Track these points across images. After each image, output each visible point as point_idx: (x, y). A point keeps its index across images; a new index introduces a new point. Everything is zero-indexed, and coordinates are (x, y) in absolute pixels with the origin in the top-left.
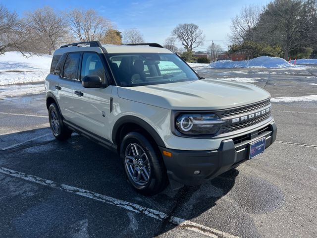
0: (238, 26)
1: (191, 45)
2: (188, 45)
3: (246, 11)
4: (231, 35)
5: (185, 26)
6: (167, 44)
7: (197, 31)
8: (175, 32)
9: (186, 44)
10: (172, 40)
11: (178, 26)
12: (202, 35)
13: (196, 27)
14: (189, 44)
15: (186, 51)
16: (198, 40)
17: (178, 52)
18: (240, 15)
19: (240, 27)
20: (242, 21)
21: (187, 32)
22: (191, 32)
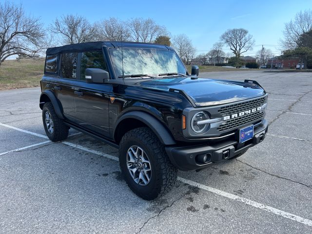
0: (292, 30)
1: (240, 49)
2: (236, 49)
3: (301, 17)
4: (284, 40)
5: (234, 31)
6: (215, 49)
7: (247, 36)
8: (223, 37)
9: (234, 49)
10: (220, 45)
11: (227, 31)
12: (252, 40)
13: (246, 32)
14: (238, 49)
15: (235, 55)
16: (247, 45)
17: (225, 56)
18: (295, 20)
19: (294, 32)
20: (297, 26)
21: (236, 37)
22: (240, 37)
